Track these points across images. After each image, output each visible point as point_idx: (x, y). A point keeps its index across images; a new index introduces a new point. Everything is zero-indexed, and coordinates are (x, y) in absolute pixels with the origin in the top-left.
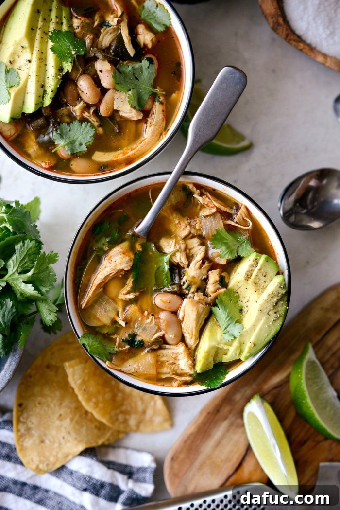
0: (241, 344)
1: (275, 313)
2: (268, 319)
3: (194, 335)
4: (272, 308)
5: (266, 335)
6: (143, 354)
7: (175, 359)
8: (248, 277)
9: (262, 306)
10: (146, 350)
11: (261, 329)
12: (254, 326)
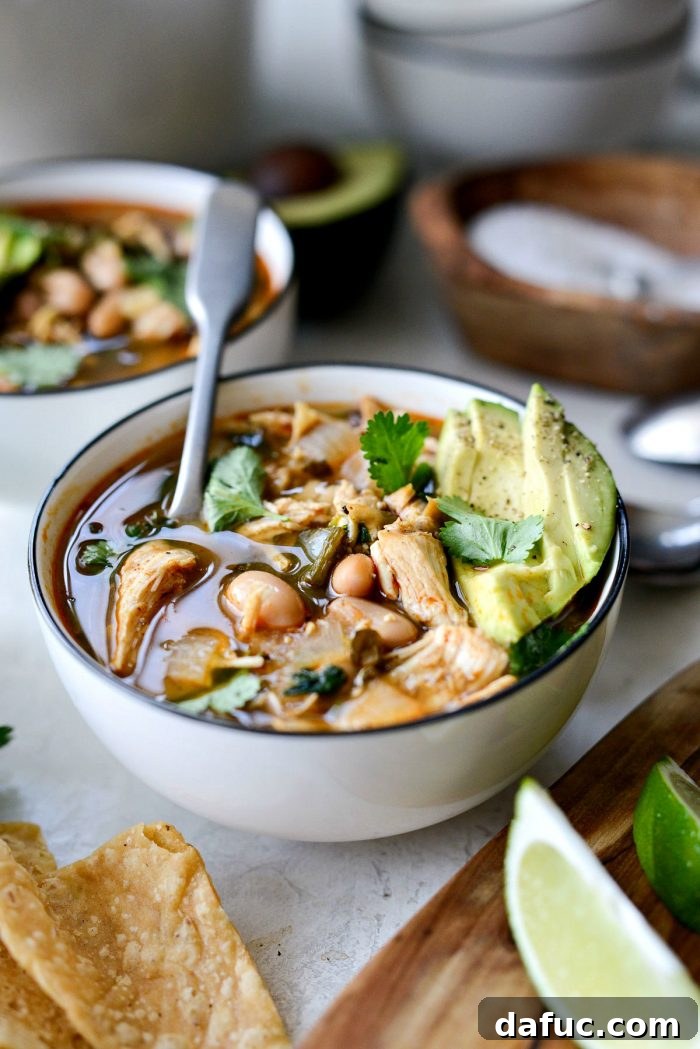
0: (564, 546)
1: (578, 454)
2: (573, 469)
3: (445, 597)
4: (564, 446)
5: (597, 499)
6: (356, 692)
7: (441, 663)
8: (469, 441)
9: (541, 451)
10: (359, 680)
11: (577, 494)
12: (558, 496)
